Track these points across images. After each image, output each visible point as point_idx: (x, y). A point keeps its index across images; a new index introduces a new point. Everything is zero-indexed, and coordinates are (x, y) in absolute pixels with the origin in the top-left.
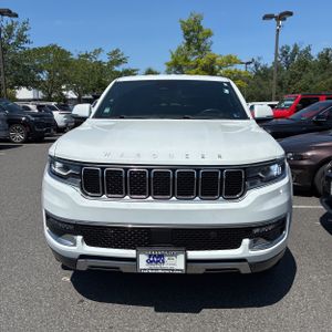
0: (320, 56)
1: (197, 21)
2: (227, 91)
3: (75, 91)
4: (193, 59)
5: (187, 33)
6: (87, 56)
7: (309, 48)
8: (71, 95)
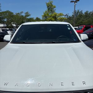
0: (85, 13)
1: (51, 3)
2: (69, 29)
3: (15, 24)
4: (50, 14)
5: (48, 7)
6: (18, 14)
7: (82, 11)
8: (14, 25)
